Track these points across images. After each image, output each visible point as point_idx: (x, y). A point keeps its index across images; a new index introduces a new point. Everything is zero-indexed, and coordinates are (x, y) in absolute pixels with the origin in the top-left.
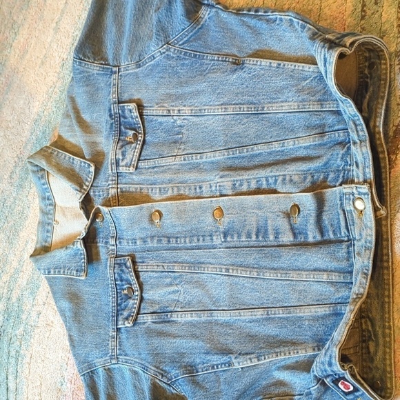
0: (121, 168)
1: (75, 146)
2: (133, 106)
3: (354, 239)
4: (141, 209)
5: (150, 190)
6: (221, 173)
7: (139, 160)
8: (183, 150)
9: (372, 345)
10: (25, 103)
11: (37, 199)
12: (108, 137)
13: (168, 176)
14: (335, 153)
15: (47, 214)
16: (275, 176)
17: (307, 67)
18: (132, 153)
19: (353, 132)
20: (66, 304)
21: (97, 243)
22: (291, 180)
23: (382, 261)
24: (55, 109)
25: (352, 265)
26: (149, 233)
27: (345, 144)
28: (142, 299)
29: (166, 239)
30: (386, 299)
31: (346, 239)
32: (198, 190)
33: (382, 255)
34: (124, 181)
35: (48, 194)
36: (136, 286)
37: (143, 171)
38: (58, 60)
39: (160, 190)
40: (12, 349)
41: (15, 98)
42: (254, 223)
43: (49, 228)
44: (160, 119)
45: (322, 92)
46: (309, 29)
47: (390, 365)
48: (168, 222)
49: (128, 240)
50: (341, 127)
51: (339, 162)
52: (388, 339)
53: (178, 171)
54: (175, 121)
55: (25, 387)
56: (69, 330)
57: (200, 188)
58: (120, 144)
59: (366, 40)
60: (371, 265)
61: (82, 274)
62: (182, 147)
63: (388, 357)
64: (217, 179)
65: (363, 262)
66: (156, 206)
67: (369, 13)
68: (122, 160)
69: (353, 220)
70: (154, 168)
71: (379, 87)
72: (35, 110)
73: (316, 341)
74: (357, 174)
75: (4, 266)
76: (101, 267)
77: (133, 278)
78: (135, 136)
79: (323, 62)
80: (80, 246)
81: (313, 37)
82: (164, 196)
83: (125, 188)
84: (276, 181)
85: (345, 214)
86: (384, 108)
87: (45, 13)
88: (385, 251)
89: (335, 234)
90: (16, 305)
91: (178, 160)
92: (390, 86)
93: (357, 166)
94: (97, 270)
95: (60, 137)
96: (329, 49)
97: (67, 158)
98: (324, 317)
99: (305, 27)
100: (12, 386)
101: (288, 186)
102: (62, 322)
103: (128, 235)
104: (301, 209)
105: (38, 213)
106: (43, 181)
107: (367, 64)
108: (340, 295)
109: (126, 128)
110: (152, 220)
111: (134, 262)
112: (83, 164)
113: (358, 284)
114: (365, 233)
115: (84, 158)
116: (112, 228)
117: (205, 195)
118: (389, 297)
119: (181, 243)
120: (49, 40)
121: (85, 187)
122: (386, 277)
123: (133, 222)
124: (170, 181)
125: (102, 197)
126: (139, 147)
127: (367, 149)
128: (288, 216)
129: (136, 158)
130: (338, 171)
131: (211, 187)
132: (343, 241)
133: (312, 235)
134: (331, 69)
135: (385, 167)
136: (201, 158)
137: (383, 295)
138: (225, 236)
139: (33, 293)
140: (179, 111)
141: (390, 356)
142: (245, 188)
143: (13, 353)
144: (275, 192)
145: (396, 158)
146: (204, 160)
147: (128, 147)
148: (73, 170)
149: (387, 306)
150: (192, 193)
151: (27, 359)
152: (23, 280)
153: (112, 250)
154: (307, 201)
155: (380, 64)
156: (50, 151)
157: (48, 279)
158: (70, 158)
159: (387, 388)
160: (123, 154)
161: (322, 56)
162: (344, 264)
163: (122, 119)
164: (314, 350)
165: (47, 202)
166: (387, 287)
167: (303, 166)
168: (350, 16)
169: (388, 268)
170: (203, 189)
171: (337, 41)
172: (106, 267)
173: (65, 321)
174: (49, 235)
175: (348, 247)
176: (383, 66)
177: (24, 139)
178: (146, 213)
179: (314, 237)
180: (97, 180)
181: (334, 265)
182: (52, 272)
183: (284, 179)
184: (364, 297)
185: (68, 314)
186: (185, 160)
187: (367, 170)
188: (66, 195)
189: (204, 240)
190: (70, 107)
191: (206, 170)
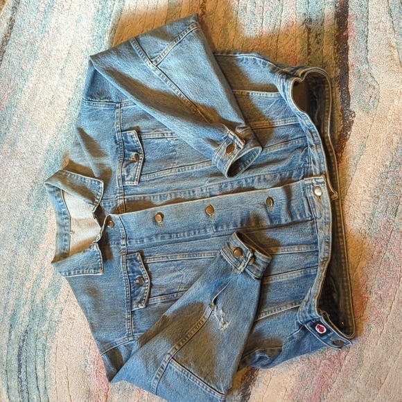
0: (126, 183)
1: (85, 168)
2: (133, 132)
3: (316, 218)
4: (146, 213)
5: (152, 198)
6: (210, 179)
7: (141, 175)
8: (178, 164)
9: (335, 296)
10: (37, 137)
11: (54, 215)
12: (114, 159)
13: (166, 185)
14: (296, 155)
15: (64, 226)
16: (252, 177)
17: (269, 94)
18: (135, 170)
19: (310, 138)
20: (86, 299)
21: (109, 245)
22: (265, 179)
23: (337, 232)
24: (64, 140)
25: (316, 238)
26: (154, 232)
27: (303, 148)
28: (151, 285)
29: (168, 235)
30: (343, 260)
31: (310, 219)
32: (192, 194)
33: (337, 228)
34: (129, 193)
35: (64, 210)
36: (146, 275)
37: (146, 183)
38: (65, 100)
39: (160, 197)
40: (38, 344)
41: (28, 133)
42: (239, 215)
43: (66, 237)
44: (156, 141)
45: (284, 111)
46: (270, 65)
47: (350, 309)
48: (169, 221)
49: (137, 239)
50: (299, 136)
51: (299, 162)
52: (346, 290)
53: (174, 181)
54: (169, 142)
55: (53, 374)
56: (90, 319)
57: (193, 192)
58: (125, 163)
59: (312, 71)
60: (331, 235)
61: (100, 271)
62: (176, 161)
63: (347, 303)
64: (207, 184)
65: (324, 233)
66: (159, 210)
67: (313, 50)
68: (127, 176)
69: (314, 204)
70: (154, 180)
71: (325, 104)
72: (47, 142)
73: (294, 299)
74: (315, 169)
75: (27, 275)
76: (115, 264)
77: (142, 269)
78: (137, 156)
79: (282, 89)
80: (96, 248)
81: (273, 71)
82: (164, 201)
83: (131, 198)
84: (253, 181)
85: (307, 200)
86: (329, 119)
87: (51, 62)
88: (339, 225)
89: (301, 216)
90: (40, 305)
91: (174, 172)
92: (333, 102)
93: (314, 163)
94: (111, 267)
95: (71, 162)
96: (286, 79)
97: (79, 179)
98: (298, 280)
99: (266, 64)
100: (40, 374)
101: (263, 183)
102: (83, 314)
103: (136, 235)
104: (274, 200)
105: (55, 226)
106: (59, 199)
107: (314, 88)
108: (309, 261)
109: (129, 151)
110: (156, 221)
111: (143, 257)
112: (93, 182)
113: (323, 250)
114: (324, 212)
115: (94, 177)
116: (122, 231)
117: (197, 197)
118: (345, 258)
119: (180, 237)
120: (55, 84)
121: (96, 201)
122: (341, 244)
123: (139, 224)
124: (168, 189)
125: (112, 207)
126: (140, 164)
127: (321, 150)
128: (265, 206)
129: (138, 174)
130: (299, 168)
131: (202, 190)
132: (308, 221)
133: (285, 219)
134: (289, 93)
135: (334, 162)
136: (192, 168)
137: (341, 258)
138: (216, 227)
139: (55, 294)
140: (172, 133)
141: (349, 302)
142: (229, 188)
143: (40, 346)
144: (253, 189)
145: (342, 156)
146: (194, 170)
147: (131, 165)
148: (85, 188)
149: (344, 265)
150: (187, 196)
151: (54, 350)
152: (45, 284)
153: (123, 249)
154: (279, 193)
155: (324, 87)
156: (64, 174)
157: (69, 280)
158: (82, 178)
159: (349, 327)
160: (128, 171)
161: (281, 85)
162: (310, 238)
163: (125, 144)
164: (292, 305)
165: (63, 216)
166: (342, 251)
167: (273, 168)
168: (300, 53)
169: (342, 237)
170: (196, 192)
171: (292, 73)
172: (119, 263)
173: (86, 313)
174: (66, 243)
175: (312, 224)
176: (327, 89)
177: (38, 167)
178: (150, 216)
179: (286, 220)
180: (106, 194)
181: (302, 239)
182: (72, 273)
183: (259, 179)
184: (329, 260)
185: (89, 306)
186: (179, 171)
187: (322, 165)
188: (80, 209)
189: (199, 232)
190: (79, 137)
191: (197, 177)
